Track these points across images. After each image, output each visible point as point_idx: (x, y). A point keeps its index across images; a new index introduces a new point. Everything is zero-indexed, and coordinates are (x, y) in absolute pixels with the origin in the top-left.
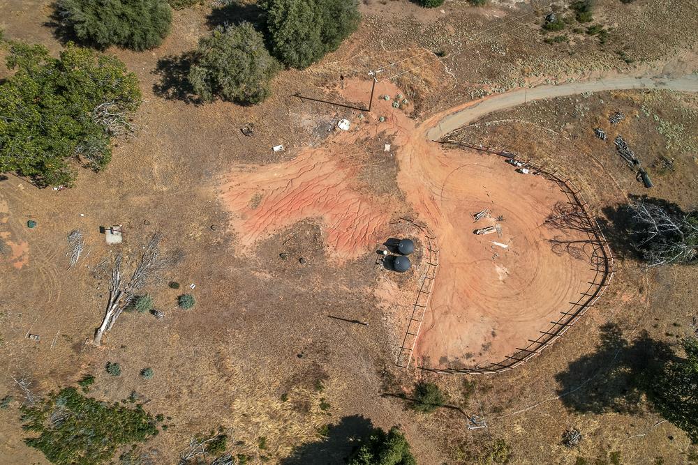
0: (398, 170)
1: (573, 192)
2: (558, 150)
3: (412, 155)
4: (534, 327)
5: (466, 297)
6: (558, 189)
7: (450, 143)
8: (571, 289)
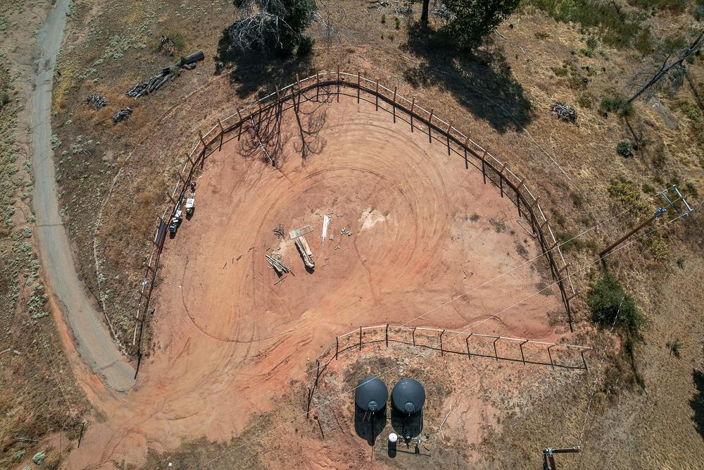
0: (203, 441)
1: (222, 133)
2: (151, 163)
3: (167, 416)
4: (445, 164)
5: (428, 269)
6: (217, 155)
7: (139, 341)
8: (375, 123)
